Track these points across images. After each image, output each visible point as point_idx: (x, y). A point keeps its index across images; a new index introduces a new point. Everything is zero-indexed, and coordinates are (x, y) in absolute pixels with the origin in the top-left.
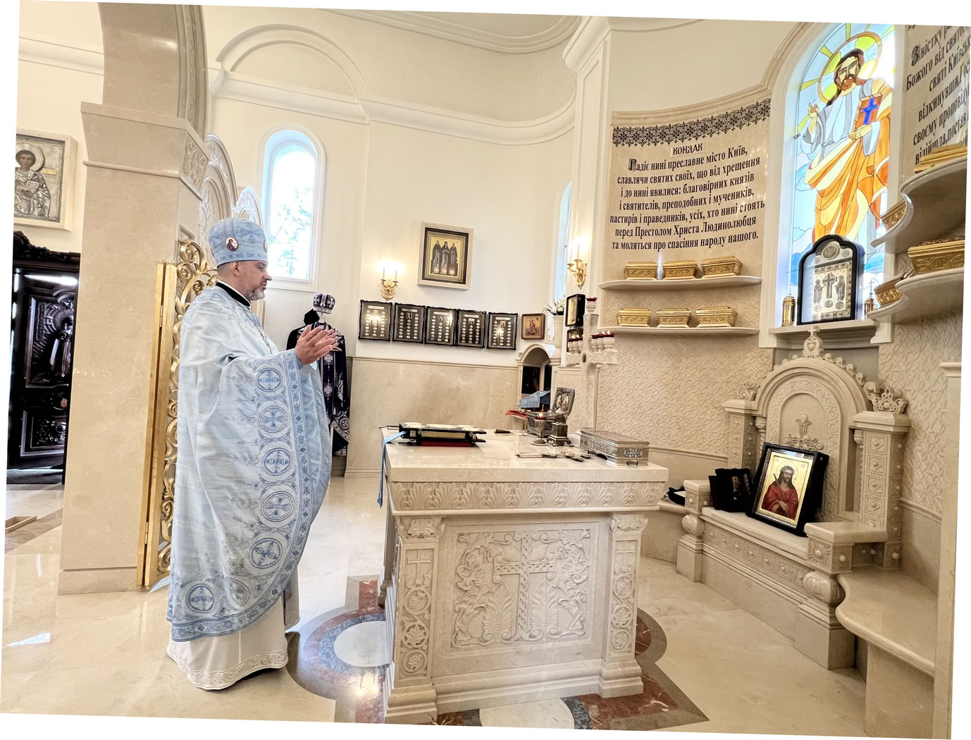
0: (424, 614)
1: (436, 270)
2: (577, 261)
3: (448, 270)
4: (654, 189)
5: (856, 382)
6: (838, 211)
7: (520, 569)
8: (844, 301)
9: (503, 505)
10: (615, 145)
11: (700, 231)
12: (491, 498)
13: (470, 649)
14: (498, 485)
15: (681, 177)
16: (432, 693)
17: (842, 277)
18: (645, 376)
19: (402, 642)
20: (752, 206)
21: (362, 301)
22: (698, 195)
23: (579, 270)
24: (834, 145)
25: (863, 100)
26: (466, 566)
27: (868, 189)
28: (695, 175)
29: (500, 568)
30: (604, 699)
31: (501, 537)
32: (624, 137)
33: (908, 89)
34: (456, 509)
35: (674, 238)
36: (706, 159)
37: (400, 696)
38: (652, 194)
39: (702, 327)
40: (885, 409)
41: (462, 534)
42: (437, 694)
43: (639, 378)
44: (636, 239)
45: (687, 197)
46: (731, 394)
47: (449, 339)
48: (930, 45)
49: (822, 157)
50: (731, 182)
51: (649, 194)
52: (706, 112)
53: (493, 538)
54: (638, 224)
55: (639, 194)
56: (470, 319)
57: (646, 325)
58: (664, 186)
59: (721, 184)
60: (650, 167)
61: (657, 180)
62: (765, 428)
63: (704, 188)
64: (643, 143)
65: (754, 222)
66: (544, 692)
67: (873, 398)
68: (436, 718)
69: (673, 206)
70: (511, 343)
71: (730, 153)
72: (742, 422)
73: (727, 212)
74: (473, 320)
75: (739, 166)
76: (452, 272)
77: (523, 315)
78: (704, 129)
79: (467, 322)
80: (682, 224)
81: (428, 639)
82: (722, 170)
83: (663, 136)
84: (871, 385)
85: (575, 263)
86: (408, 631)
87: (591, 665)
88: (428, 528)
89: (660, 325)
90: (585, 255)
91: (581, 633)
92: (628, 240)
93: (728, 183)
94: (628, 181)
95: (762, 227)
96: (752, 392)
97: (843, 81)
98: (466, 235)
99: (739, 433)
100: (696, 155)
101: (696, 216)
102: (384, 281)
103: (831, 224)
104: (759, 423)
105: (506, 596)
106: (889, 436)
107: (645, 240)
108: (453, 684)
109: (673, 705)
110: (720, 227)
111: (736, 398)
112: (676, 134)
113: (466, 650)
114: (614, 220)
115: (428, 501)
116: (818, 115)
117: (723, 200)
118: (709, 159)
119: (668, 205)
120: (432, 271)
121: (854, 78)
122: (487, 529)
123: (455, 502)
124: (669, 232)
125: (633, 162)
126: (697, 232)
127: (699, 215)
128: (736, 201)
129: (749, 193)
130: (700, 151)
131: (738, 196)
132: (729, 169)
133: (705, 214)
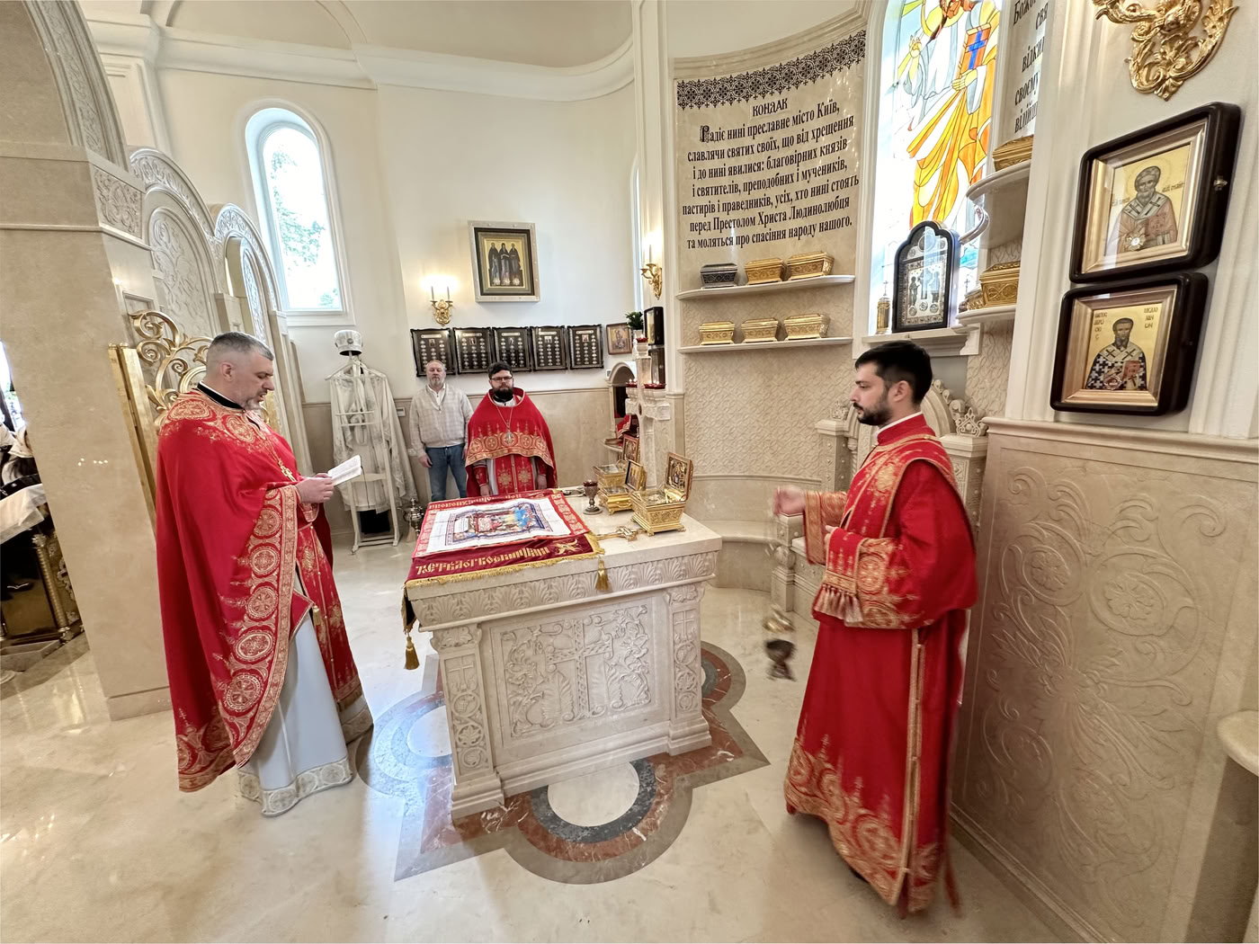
0: (475, 715)
1: (497, 281)
2: (650, 265)
3: (511, 280)
4: (733, 166)
5: (942, 401)
6: (937, 188)
7: (575, 655)
8: (938, 304)
10: (681, 108)
11: (787, 218)
12: (527, 598)
13: (533, 735)
14: (532, 584)
15: (765, 147)
16: (497, 782)
17: (936, 274)
18: (734, 398)
19: (456, 743)
20: (845, 184)
21: (412, 331)
22: (784, 170)
23: (654, 276)
24: (937, 97)
25: (970, 33)
26: (515, 662)
27: (969, 160)
28: (779, 143)
29: (552, 658)
30: (673, 757)
31: (550, 628)
32: (691, 95)
33: (1014, 24)
34: (490, 615)
35: (759, 229)
36: (791, 119)
37: (465, 790)
38: (730, 174)
39: (792, 339)
40: (967, 432)
41: (505, 633)
42: (502, 781)
44: (714, 234)
45: (768, 174)
46: (824, 412)
47: (525, 364)
49: (923, 115)
50: (822, 151)
51: (727, 173)
52: (791, 53)
53: (540, 631)
54: (716, 214)
55: (716, 173)
56: (546, 338)
57: (731, 341)
58: (744, 160)
59: (809, 155)
60: (726, 135)
61: (735, 153)
62: (856, 450)
63: (790, 160)
64: (715, 103)
65: (847, 203)
66: (613, 760)
67: (957, 418)
68: (503, 803)
69: (756, 187)
70: (598, 361)
71: (819, 111)
72: (832, 445)
73: (818, 191)
74: (550, 337)
75: (830, 129)
76: (516, 281)
77: (608, 326)
78: (788, 77)
79: (543, 340)
80: (768, 210)
81: (484, 737)
82: (810, 135)
83: (739, 89)
84: (957, 404)
85: (648, 268)
86: (461, 732)
87: (657, 729)
88: (464, 636)
89: (746, 340)
90: (658, 258)
91: (647, 701)
92: (706, 235)
93: (818, 152)
94: (700, 157)
95: (856, 210)
96: (844, 411)
98: (527, 232)
99: (831, 456)
100: (780, 115)
101: (783, 199)
102: (434, 302)
103: (930, 204)
104: (851, 445)
105: (563, 682)
106: (968, 461)
107: (726, 234)
108: (518, 770)
109: (738, 753)
110: (811, 211)
111: (829, 418)
112: (755, 86)
113: (528, 736)
114: (688, 211)
115: (457, 612)
116: (920, 53)
117: (813, 175)
118: (798, 120)
119: (749, 187)
120: (492, 283)
123: (487, 609)
124: (753, 221)
125: (705, 130)
126: (784, 219)
127: (786, 198)
128: (827, 176)
129: (842, 165)
130: (785, 110)
131: (829, 171)
132: (818, 133)
133: (793, 196)
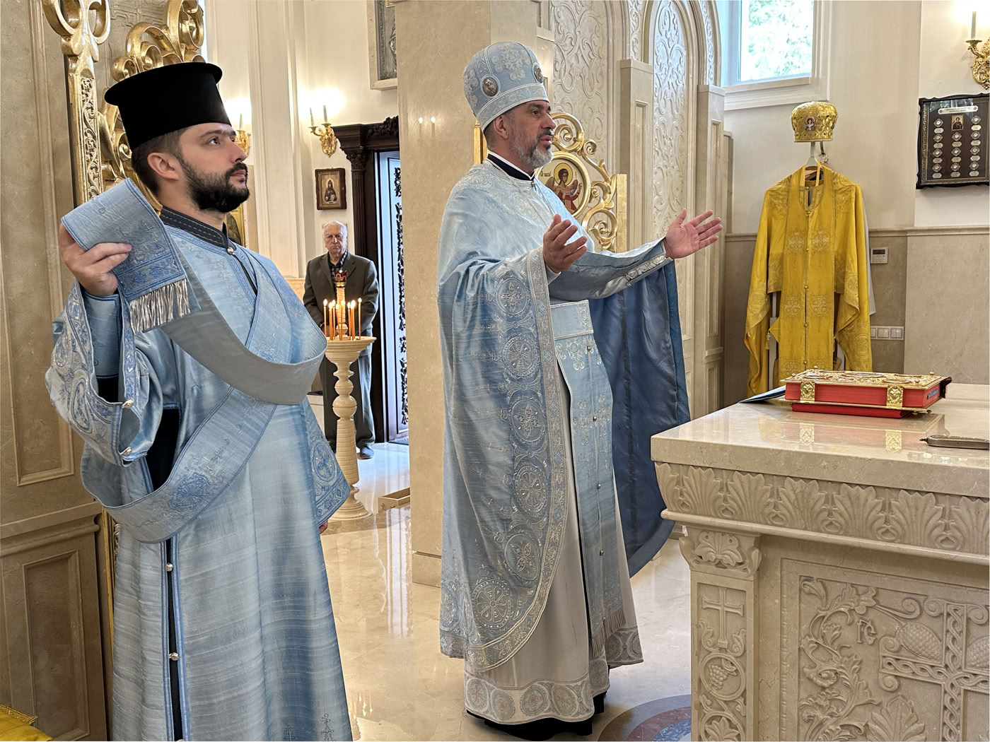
0: (735, 702)
7: (941, 677)
9: (870, 532)
12: (841, 515)
14: (853, 490)
21: (922, 102)
26: (820, 642)
29: (894, 662)
31: (895, 601)
34: (773, 525)
41: (809, 579)
53: (874, 597)
102: (974, 43)
115: (718, 502)
122: (862, 580)
123: (767, 511)
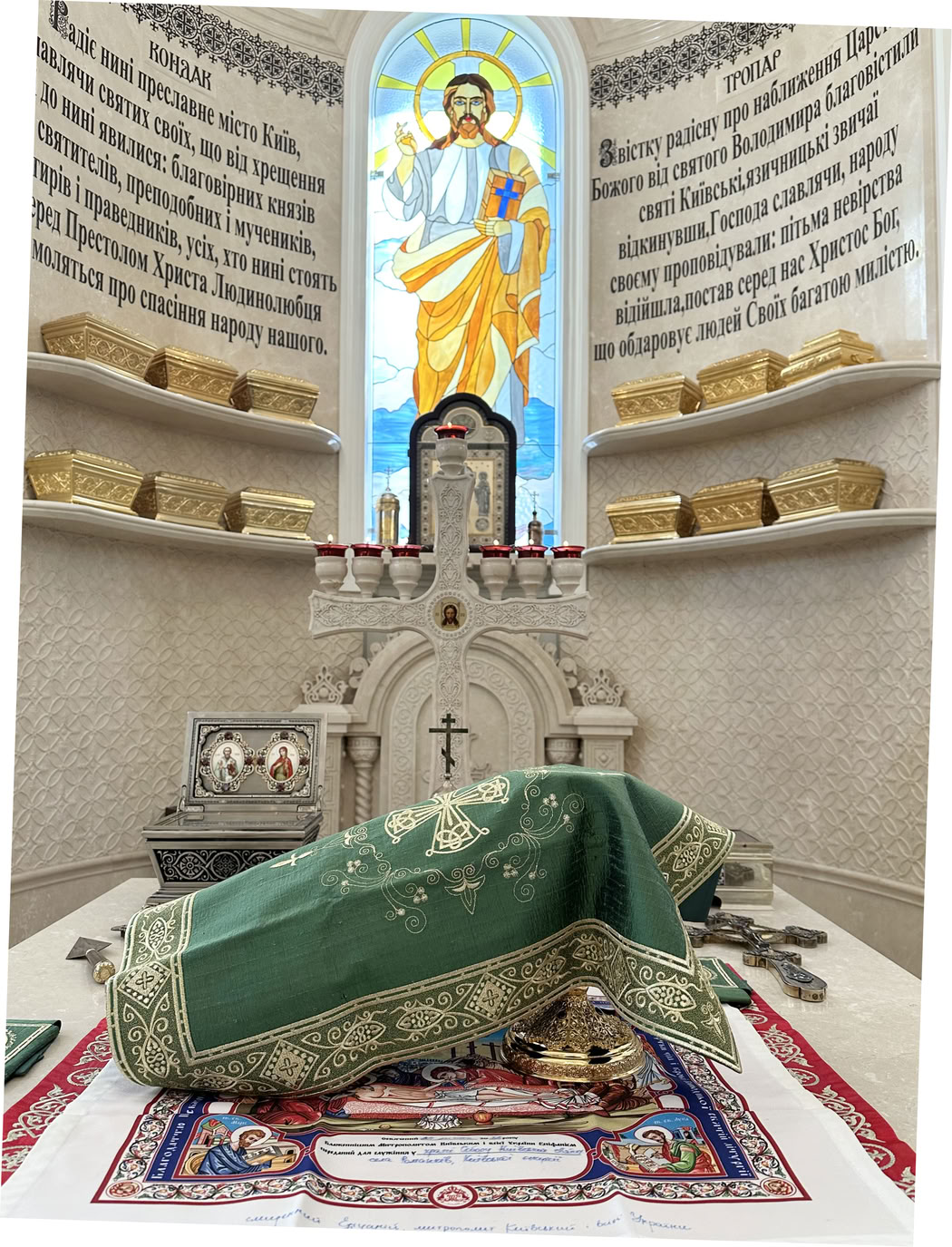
4: (109, 125)
6: (460, 353)
11: (209, 291)
15: (166, 130)
17: (483, 475)
18: (93, 658)
20: (314, 280)
22: (205, 199)
24: (448, 228)
25: (496, 172)
28: (195, 142)
33: (594, 199)
35: (154, 285)
36: (217, 115)
38: (103, 136)
40: (599, 702)
43: (80, 663)
44: (67, 245)
45: (181, 189)
48: (636, 153)
49: (426, 242)
50: (270, 204)
51: (97, 130)
54: (71, 203)
57: (131, 511)
58: (129, 128)
59: (249, 198)
60: (97, 53)
61: (114, 101)
63: (215, 186)
65: (318, 315)
67: (577, 685)
69: (150, 196)
71: (266, 134)
72: (339, 753)
73: (263, 268)
75: (286, 177)
78: (213, 40)
80: (172, 256)
82: (251, 165)
92: (50, 237)
93: (265, 203)
95: (335, 334)
96: (344, 687)
97: (461, 119)
100: (192, 91)
101: (200, 250)
103: (450, 371)
104: (363, 749)
106: (622, 742)
107: (90, 259)
110: (251, 298)
116: (415, 154)
117: (255, 238)
118: (226, 123)
119: (138, 188)
121: (480, 126)
124: (143, 262)
125: (60, 8)
126: (204, 290)
127: (207, 251)
128: (281, 252)
129: (306, 248)
130: (205, 90)
131: (284, 244)
132: (266, 172)
133: (218, 252)
